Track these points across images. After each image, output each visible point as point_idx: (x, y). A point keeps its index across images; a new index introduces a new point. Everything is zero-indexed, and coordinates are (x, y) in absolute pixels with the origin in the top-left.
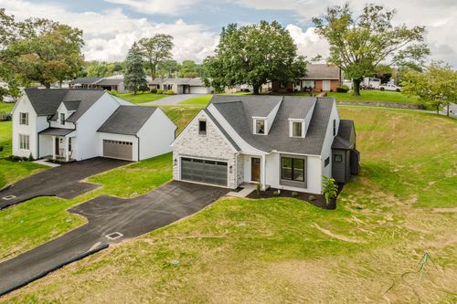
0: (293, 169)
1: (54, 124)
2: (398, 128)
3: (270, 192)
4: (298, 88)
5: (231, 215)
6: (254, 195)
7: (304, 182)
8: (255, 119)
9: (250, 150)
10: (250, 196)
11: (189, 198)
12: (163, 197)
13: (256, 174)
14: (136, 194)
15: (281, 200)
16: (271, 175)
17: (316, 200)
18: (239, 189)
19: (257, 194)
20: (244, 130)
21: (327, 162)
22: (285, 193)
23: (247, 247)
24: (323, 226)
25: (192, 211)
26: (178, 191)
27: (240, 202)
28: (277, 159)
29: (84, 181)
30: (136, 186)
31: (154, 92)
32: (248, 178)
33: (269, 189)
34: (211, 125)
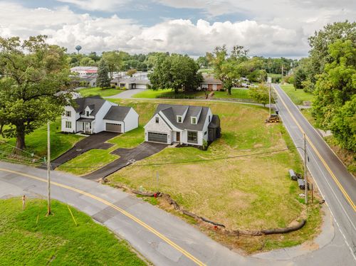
0: (192, 136)
1: (82, 116)
2: (244, 115)
3: (184, 145)
4: (199, 88)
5: (170, 153)
6: (178, 146)
7: (197, 142)
8: (178, 116)
9: (176, 129)
10: (176, 147)
11: (154, 148)
12: (144, 148)
13: (178, 138)
14: (132, 147)
15: (188, 148)
17: (200, 148)
18: (172, 144)
19: (179, 146)
20: (173, 121)
21: (205, 133)
22: (189, 145)
23: (176, 162)
24: (202, 155)
25: (156, 152)
26: (148, 146)
27: (173, 149)
28: (187, 132)
29: (106, 142)
30: (131, 144)
31: (114, 87)
32: (175, 140)
33: (183, 144)
34: (160, 120)
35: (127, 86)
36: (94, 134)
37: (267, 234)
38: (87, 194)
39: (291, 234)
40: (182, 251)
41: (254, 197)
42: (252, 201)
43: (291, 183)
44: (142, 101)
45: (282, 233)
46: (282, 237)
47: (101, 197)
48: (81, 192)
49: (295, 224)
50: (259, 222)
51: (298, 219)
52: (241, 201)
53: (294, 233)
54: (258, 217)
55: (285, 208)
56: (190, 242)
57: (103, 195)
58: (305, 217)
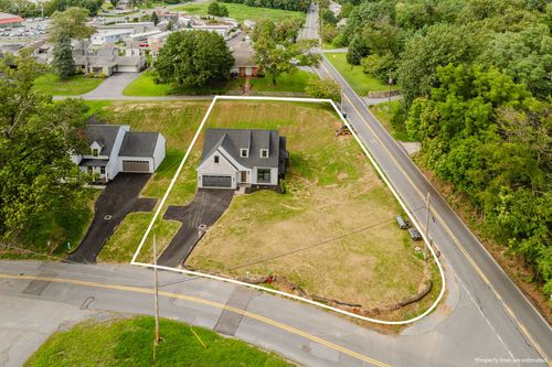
0: (263, 175)
1: (87, 157)
2: (305, 122)
3: (254, 188)
5: (245, 206)
6: (248, 191)
7: (269, 180)
8: (241, 150)
9: (242, 168)
10: (245, 192)
13: (244, 178)
14: (187, 202)
15: (261, 192)
16: (252, 179)
17: (277, 189)
18: (238, 188)
20: (235, 155)
22: (261, 187)
24: (283, 203)
27: (243, 197)
28: (256, 171)
29: (140, 196)
30: (182, 197)
32: (240, 181)
33: (253, 186)
34: (221, 158)
35: (106, 71)
36: (110, 181)
37: (403, 305)
38: (180, 297)
39: (423, 300)
40: (336, 347)
41: (373, 260)
42: (374, 267)
43: (402, 234)
44: (149, 105)
45: (416, 301)
46: (418, 306)
47: (203, 298)
48: (171, 295)
49: (423, 288)
50: (391, 293)
51: (424, 280)
52: (363, 269)
53: (425, 298)
54: (388, 286)
55: (408, 269)
56: (338, 335)
57: (203, 293)
58: (429, 277)
